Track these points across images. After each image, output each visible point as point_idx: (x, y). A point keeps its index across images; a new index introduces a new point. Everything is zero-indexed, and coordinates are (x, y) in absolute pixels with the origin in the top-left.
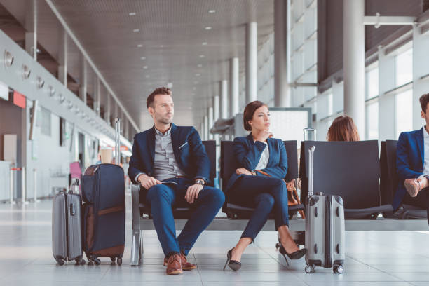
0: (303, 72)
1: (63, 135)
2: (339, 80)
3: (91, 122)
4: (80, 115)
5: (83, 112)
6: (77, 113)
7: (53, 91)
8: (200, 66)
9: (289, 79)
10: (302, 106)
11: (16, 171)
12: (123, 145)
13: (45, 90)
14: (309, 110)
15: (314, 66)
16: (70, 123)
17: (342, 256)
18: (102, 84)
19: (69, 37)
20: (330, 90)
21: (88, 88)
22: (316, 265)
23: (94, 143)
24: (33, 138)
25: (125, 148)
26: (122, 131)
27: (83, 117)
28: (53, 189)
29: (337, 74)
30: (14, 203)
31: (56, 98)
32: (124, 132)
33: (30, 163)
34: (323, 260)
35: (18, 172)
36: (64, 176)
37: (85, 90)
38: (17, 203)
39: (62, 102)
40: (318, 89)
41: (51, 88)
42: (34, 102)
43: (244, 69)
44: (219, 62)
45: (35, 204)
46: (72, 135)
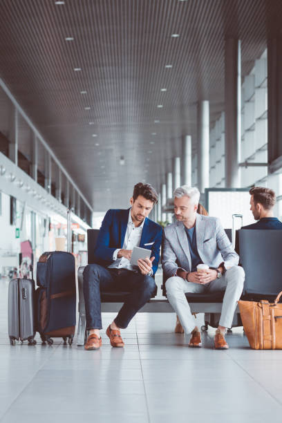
0: (255, 151)
1: (14, 213)
3: (42, 200)
4: (31, 192)
5: (34, 190)
6: (28, 191)
8: (152, 143)
9: (240, 160)
12: (74, 223)
15: (264, 146)
16: (21, 202)
18: (53, 160)
19: (20, 115)
20: (280, 170)
21: (39, 165)
23: (45, 221)
25: (76, 226)
27: (34, 195)
28: (4, 268)
31: (7, 177)
32: (76, 208)
36: (14, 256)
37: (36, 167)
39: (12, 180)
40: (269, 169)
41: (2, 167)
44: (172, 139)
46: (23, 213)
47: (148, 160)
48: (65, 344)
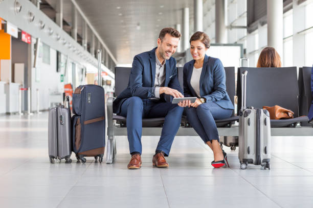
0: (236, 18)
1: (60, 64)
2: (263, 24)
3: (80, 55)
4: (71, 49)
5: (74, 47)
6: (70, 47)
7: (51, 31)
8: (160, 13)
9: (226, 23)
10: (236, 43)
11: (23, 91)
12: (104, 72)
13: (46, 31)
14: (241, 45)
15: (244, 14)
16: (65, 55)
17: (269, 156)
18: (88, 26)
20: (256, 31)
21: (78, 30)
22: (249, 163)
23: (82, 70)
24: (36, 66)
25: (105, 74)
26: (103, 61)
27: (74, 51)
28: (52, 104)
29: (262, 19)
30: (22, 114)
31: (54, 36)
32: (105, 62)
33: (34, 85)
34: (254, 158)
35: (25, 91)
36: (59, 94)
37: (76, 31)
38: (24, 114)
39: (58, 39)
40: (248, 31)
41: (50, 29)
42: (37, 39)
43: (193, 16)
44: (175, 10)
45: (38, 115)
46: (66, 64)
47: (158, 26)
48: (96, 162)
